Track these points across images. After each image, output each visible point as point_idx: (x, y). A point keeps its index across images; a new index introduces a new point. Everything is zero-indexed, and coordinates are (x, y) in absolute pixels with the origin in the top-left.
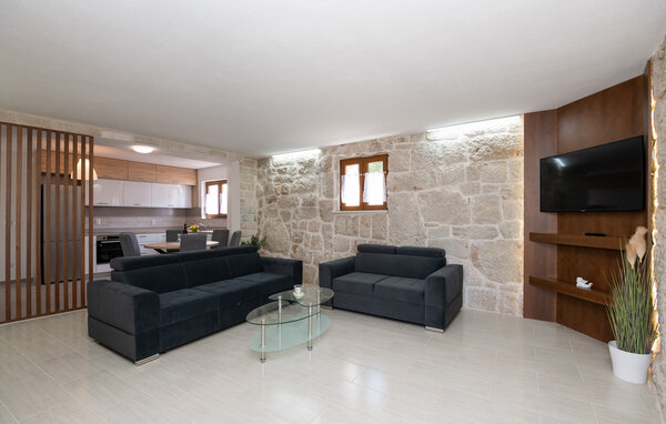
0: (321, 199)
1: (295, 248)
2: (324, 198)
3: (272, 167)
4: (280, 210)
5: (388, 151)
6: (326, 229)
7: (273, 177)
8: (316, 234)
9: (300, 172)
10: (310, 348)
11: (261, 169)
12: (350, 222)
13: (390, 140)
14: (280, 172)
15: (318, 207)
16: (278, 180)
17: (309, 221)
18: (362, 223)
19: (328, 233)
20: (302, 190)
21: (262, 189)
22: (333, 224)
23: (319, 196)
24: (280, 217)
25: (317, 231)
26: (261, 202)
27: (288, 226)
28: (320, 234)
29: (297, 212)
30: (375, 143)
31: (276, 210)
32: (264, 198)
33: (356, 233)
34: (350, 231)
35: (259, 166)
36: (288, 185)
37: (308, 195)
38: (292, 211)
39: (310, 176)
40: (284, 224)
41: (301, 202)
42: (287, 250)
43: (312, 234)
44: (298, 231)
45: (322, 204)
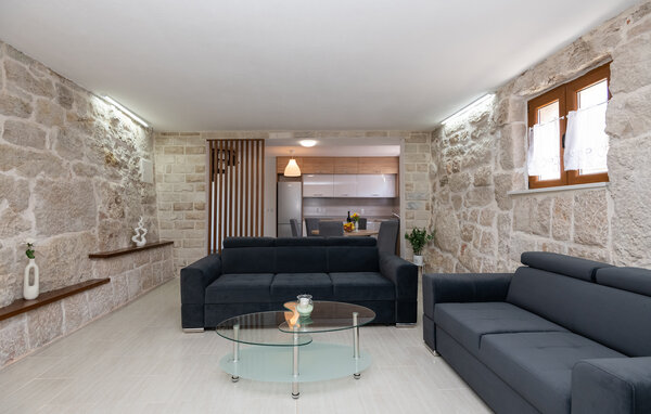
0: (495, 173)
1: (464, 247)
2: (501, 171)
3: (444, 138)
4: (451, 194)
5: (610, 50)
6: (503, 221)
7: (445, 151)
8: (487, 229)
9: (473, 137)
10: (296, 396)
11: (433, 145)
12: (536, 209)
13: (612, 25)
14: (453, 142)
15: (493, 187)
16: (450, 154)
17: (481, 209)
18: (557, 210)
19: (505, 228)
20: (473, 164)
21: (435, 168)
22: (511, 213)
23: (494, 169)
24: (451, 203)
25: (489, 224)
26: (434, 186)
27: (459, 216)
28: (493, 230)
29: (467, 195)
30: (581, 46)
31: (447, 194)
32: (437, 180)
33: (545, 229)
34: (536, 226)
35: (432, 141)
36: (459, 158)
37: (480, 169)
38: (463, 195)
39: (485, 140)
40: (454, 213)
41: (472, 180)
42: (456, 250)
43: (482, 228)
44: (469, 223)
45: (497, 181)
